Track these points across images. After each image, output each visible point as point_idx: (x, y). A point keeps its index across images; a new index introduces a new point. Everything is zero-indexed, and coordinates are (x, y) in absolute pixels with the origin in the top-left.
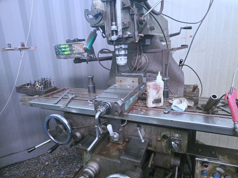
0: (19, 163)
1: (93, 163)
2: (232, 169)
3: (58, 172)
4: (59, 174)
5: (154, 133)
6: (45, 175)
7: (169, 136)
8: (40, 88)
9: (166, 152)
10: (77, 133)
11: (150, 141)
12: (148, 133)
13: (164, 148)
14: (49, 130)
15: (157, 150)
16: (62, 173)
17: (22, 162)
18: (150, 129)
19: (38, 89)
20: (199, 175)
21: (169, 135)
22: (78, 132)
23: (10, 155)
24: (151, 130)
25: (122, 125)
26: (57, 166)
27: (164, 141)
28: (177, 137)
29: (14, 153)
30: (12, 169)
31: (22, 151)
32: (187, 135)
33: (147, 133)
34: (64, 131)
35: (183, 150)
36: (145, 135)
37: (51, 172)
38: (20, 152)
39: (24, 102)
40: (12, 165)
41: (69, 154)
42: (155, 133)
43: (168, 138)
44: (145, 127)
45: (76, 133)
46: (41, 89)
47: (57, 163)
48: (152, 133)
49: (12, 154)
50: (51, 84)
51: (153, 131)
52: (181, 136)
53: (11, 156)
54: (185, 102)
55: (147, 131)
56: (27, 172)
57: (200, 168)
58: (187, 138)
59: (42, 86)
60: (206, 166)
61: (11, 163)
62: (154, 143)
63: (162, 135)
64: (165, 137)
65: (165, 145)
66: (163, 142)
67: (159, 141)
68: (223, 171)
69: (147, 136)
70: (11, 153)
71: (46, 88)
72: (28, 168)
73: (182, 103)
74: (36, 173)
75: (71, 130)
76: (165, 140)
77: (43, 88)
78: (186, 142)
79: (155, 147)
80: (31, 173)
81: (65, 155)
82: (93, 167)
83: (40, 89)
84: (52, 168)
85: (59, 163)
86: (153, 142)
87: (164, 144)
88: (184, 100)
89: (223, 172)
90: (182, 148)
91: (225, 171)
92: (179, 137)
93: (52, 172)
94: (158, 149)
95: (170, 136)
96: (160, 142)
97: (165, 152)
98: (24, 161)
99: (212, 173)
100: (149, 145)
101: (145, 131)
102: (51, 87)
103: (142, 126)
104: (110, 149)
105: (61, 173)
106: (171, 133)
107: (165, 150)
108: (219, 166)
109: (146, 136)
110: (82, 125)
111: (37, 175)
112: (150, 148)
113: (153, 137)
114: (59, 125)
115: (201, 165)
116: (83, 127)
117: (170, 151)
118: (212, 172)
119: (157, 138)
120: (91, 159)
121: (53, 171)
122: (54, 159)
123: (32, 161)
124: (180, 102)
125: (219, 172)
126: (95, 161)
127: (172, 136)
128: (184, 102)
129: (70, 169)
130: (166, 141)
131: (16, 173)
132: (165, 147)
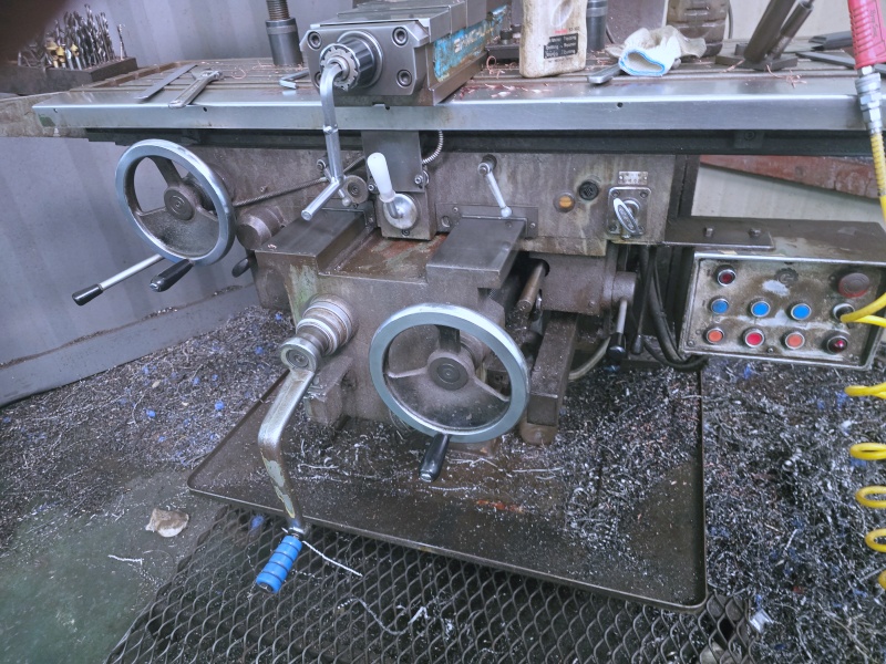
0: (52, 390)
1: (329, 300)
2: (817, 281)
3: (203, 405)
4: (207, 411)
5: (546, 182)
6: (156, 418)
7: (601, 184)
8: (65, 57)
9: (589, 248)
10: (253, 218)
11: (533, 213)
12: (523, 183)
13: (582, 235)
14: (138, 213)
15: (558, 247)
16: (218, 406)
17: (64, 386)
18: (532, 167)
19: (60, 64)
20: (701, 314)
21: (605, 178)
22: (253, 215)
23: (11, 363)
24: (537, 169)
25: (426, 161)
26: (195, 388)
27: (583, 207)
28: (633, 182)
29: (26, 359)
30: (33, 410)
31: (53, 350)
32: (670, 168)
33: (520, 186)
34: (199, 209)
35: (653, 231)
36: (514, 195)
37: (175, 406)
38: (49, 352)
39: (12, 121)
40: (27, 398)
41: (232, 349)
42: (550, 183)
43: (601, 194)
44: (512, 161)
45: (249, 220)
46: (70, 63)
47: (193, 380)
48: (541, 182)
49: (20, 360)
50: (109, 43)
51: (543, 175)
52: (649, 177)
53: (16, 366)
54: (671, 39)
55: (519, 178)
56: (91, 414)
57: (707, 289)
58: (668, 182)
59: (74, 48)
60: (729, 279)
61: (23, 392)
62: (546, 222)
63: (578, 184)
64: (587, 190)
65: (587, 221)
66: (580, 214)
67: (565, 210)
68: (786, 290)
69: (520, 197)
70: (16, 357)
71: (92, 60)
72: (91, 402)
73: (662, 42)
74: (123, 413)
75: (228, 206)
76: (589, 204)
77: (79, 56)
78: (666, 198)
79: (549, 238)
80: (107, 417)
81: (216, 354)
82: (329, 313)
83: (67, 62)
84: (177, 395)
85: (202, 380)
86: (541, 220)
87: (583, 218)
88: (669, 35)
89: (784, 294)
90: (649, 222)
91: (792, 291)
92: (640, 181)
93: (182, 406)
94: (560, 244)
95: (607, 183)
96: (566, 215)
97: (585, 249)
98: (70, 385)
99: (747, 302)
100: (527, 234)
101: (513, 177)
102: (112, 58)
103: (504, 160)
104: (384, 258)
105: (213, 407)
106: (612, 170)
107: (585, 242)
108: (773, 273)
109: (516, 200)
110: (266, 190)
111: (128, 420)
112: (529, 246)
113: (543, 198)
114: (175, 188)
115: (709, 278)
116: (271, 198)
117: (605, 243)
118: (745, 299)
119: (556, 202)
120: (319, 290)
121: (185, 404)
122: (178, 370)
123: (98, 382)
124: (652, 42)
125: (770, 295)
126: (333, 295)
127: (613, 182)
128: (668, 38)
129: (242, 393)
130: (593, 207)
131: (51, 421)
132: (586, 232)
